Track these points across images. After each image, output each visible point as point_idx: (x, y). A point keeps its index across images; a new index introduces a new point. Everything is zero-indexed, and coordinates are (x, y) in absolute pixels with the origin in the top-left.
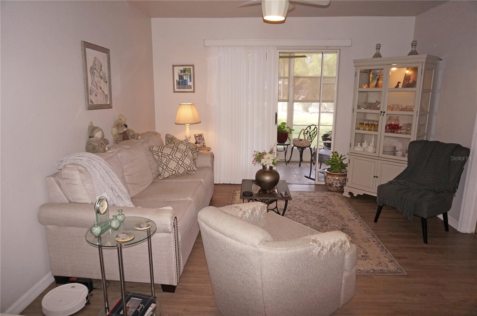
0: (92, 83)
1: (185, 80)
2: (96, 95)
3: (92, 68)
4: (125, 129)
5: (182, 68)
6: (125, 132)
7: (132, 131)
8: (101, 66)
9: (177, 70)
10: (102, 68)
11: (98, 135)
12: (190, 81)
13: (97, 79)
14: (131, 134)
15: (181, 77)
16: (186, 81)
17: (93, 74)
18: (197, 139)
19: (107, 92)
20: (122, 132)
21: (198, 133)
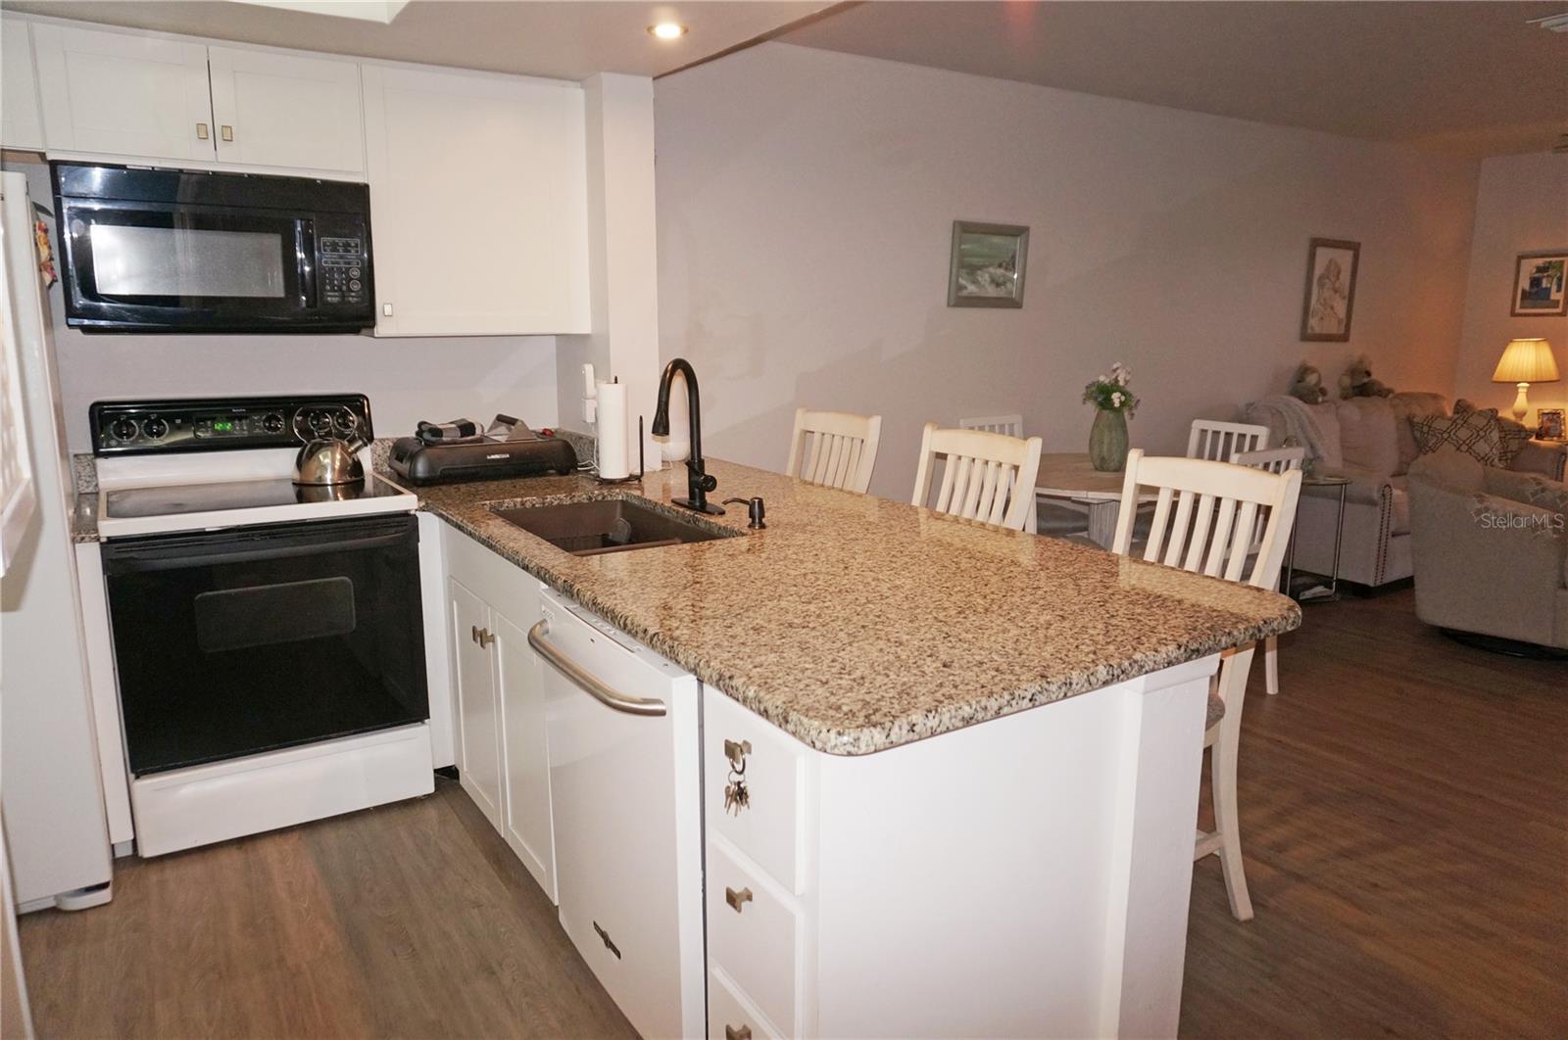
0: (1318, 300)
1: (1546, 288)
2: (1322, 319)
3: (1321, 278)
4: (1366, 380)
5: (1540, 262)
6: (1365, 384)
7: (1380, 384)
8: (1339, 273)
9: (1529, 267)
10: (1341, 277)
11: (1312, 379)
12: (1559, 290)
13: (1327, 293)
14: (1375, 388)
15: (1535, 282)
16: (1548, 290)
17: (1321, 286)
18: (1545, 419)
19: (1342, 314)
20: (1357, 383)
21: (1549, 406)
